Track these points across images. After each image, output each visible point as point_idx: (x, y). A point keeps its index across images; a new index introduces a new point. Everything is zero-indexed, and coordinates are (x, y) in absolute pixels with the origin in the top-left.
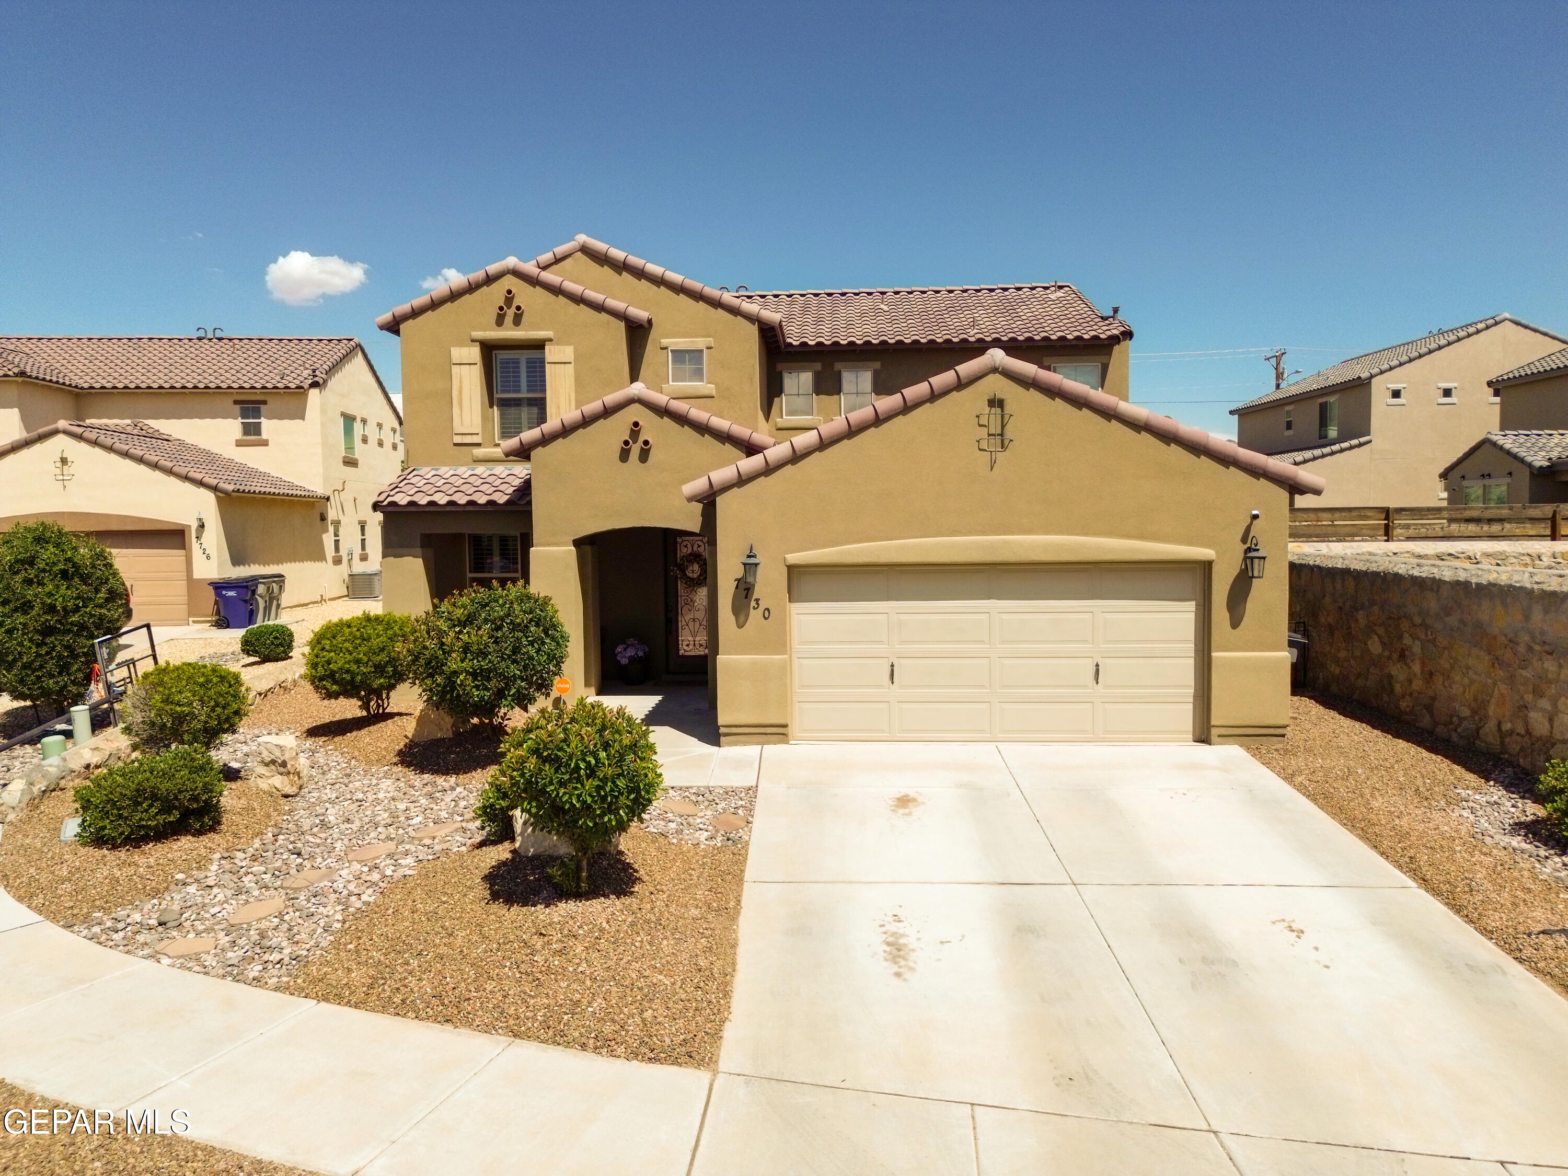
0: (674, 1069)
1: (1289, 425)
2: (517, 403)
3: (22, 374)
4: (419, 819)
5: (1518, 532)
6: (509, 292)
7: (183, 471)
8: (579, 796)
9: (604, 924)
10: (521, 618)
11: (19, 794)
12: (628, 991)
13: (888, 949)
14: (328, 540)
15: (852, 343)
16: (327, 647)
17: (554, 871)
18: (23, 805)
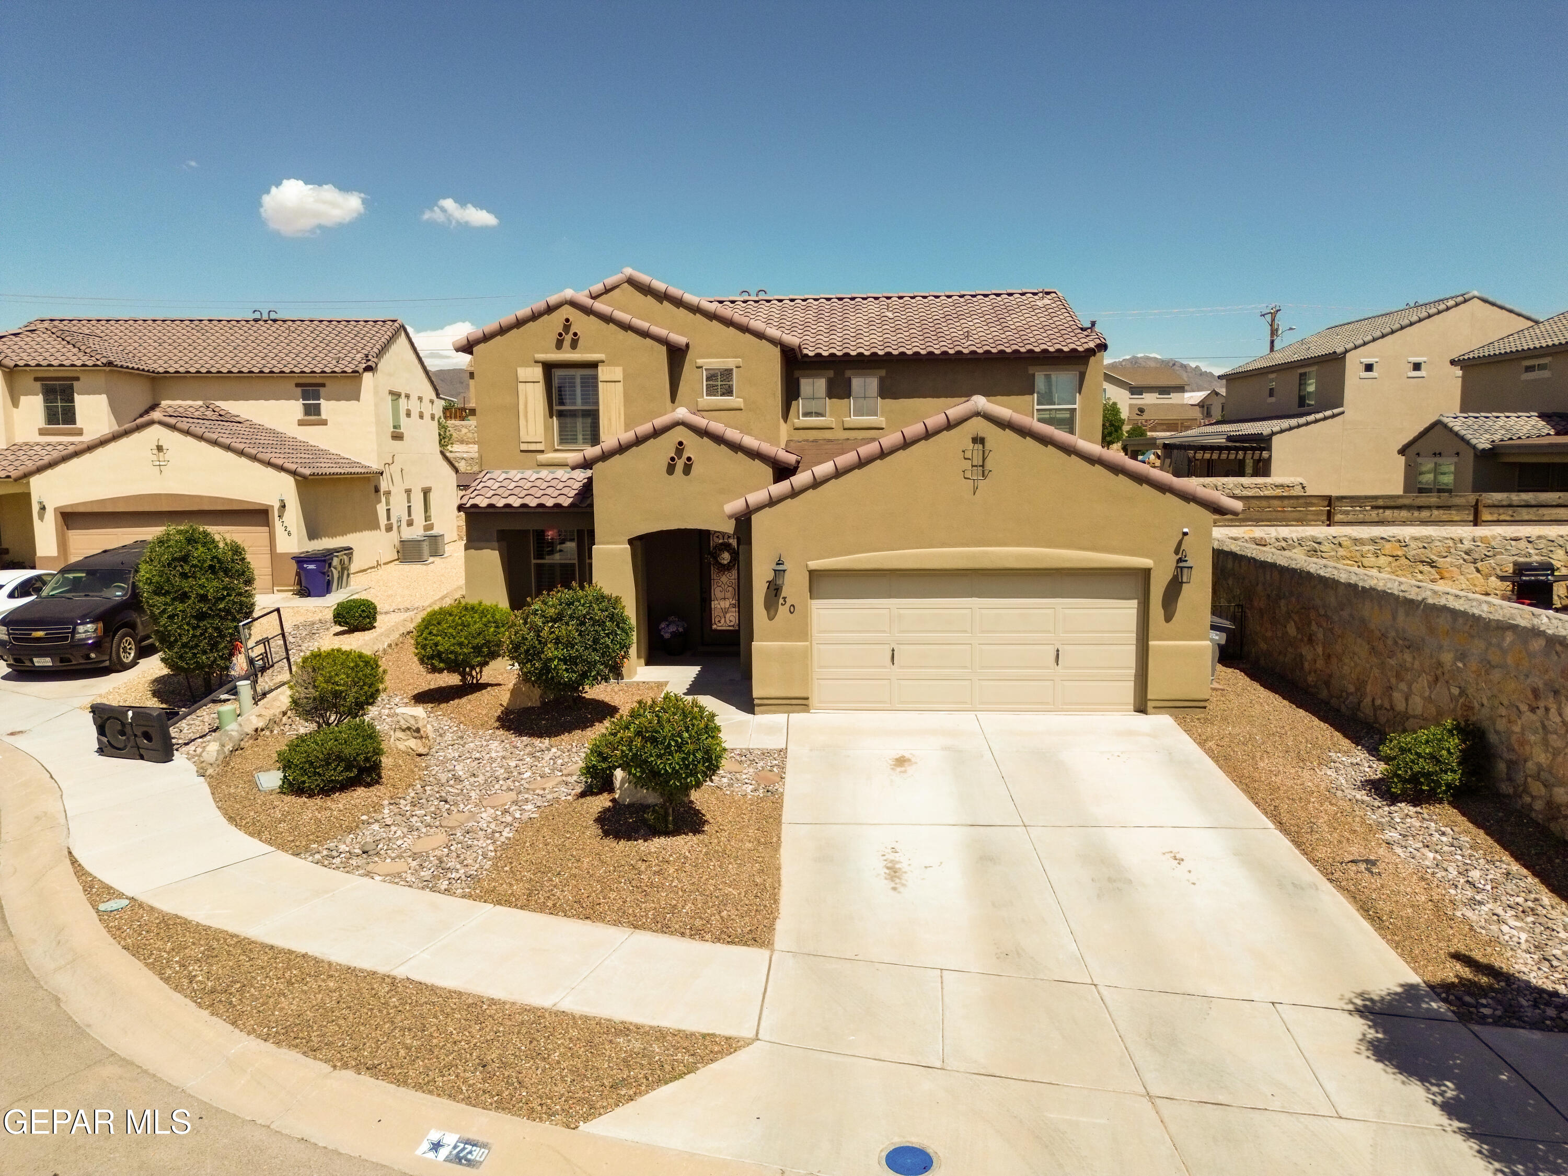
0: (745, 948)
1: (1271, 393)
2: (573, 414)
3: (110, 364)
4: (528, 774)
5: (1445, 517)
6: (567, 320)
7: (266, 457)
8: (671, 764)
9: (687, 854)
10: (599, 615)
11: (215, 754)
12: (709, 898)
13: (887, 871)
14: (381, 509)
15: (860, 355)
16: (435, 632)
17: (649, 816)
18: (219, 762)
